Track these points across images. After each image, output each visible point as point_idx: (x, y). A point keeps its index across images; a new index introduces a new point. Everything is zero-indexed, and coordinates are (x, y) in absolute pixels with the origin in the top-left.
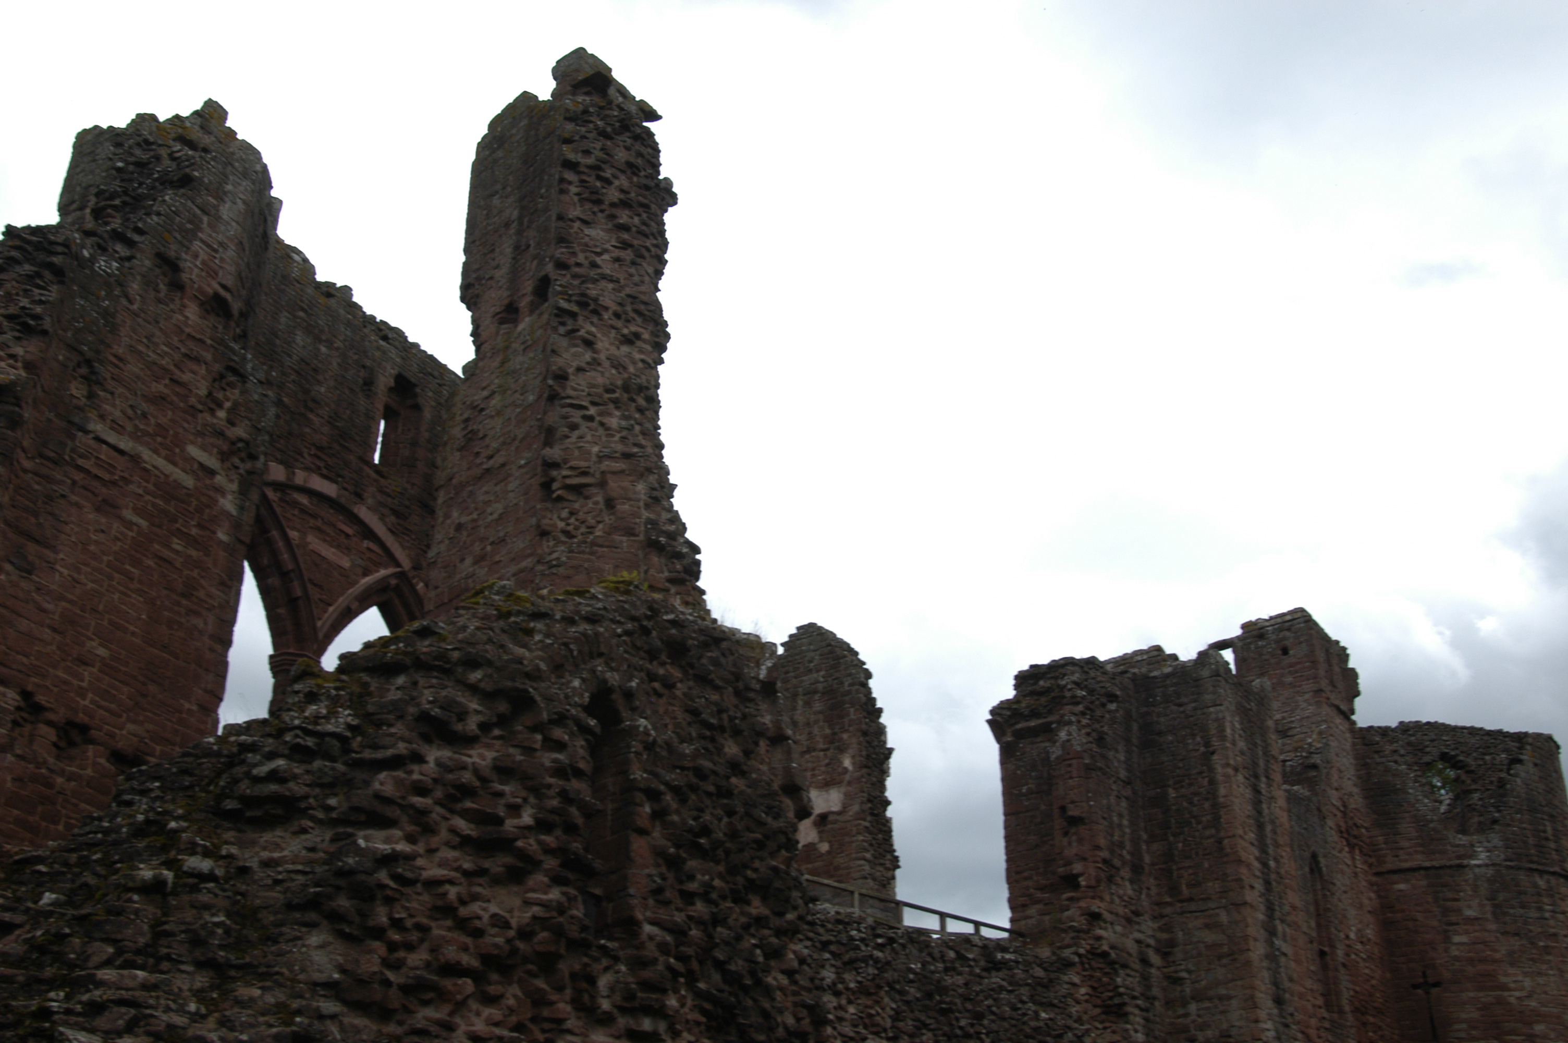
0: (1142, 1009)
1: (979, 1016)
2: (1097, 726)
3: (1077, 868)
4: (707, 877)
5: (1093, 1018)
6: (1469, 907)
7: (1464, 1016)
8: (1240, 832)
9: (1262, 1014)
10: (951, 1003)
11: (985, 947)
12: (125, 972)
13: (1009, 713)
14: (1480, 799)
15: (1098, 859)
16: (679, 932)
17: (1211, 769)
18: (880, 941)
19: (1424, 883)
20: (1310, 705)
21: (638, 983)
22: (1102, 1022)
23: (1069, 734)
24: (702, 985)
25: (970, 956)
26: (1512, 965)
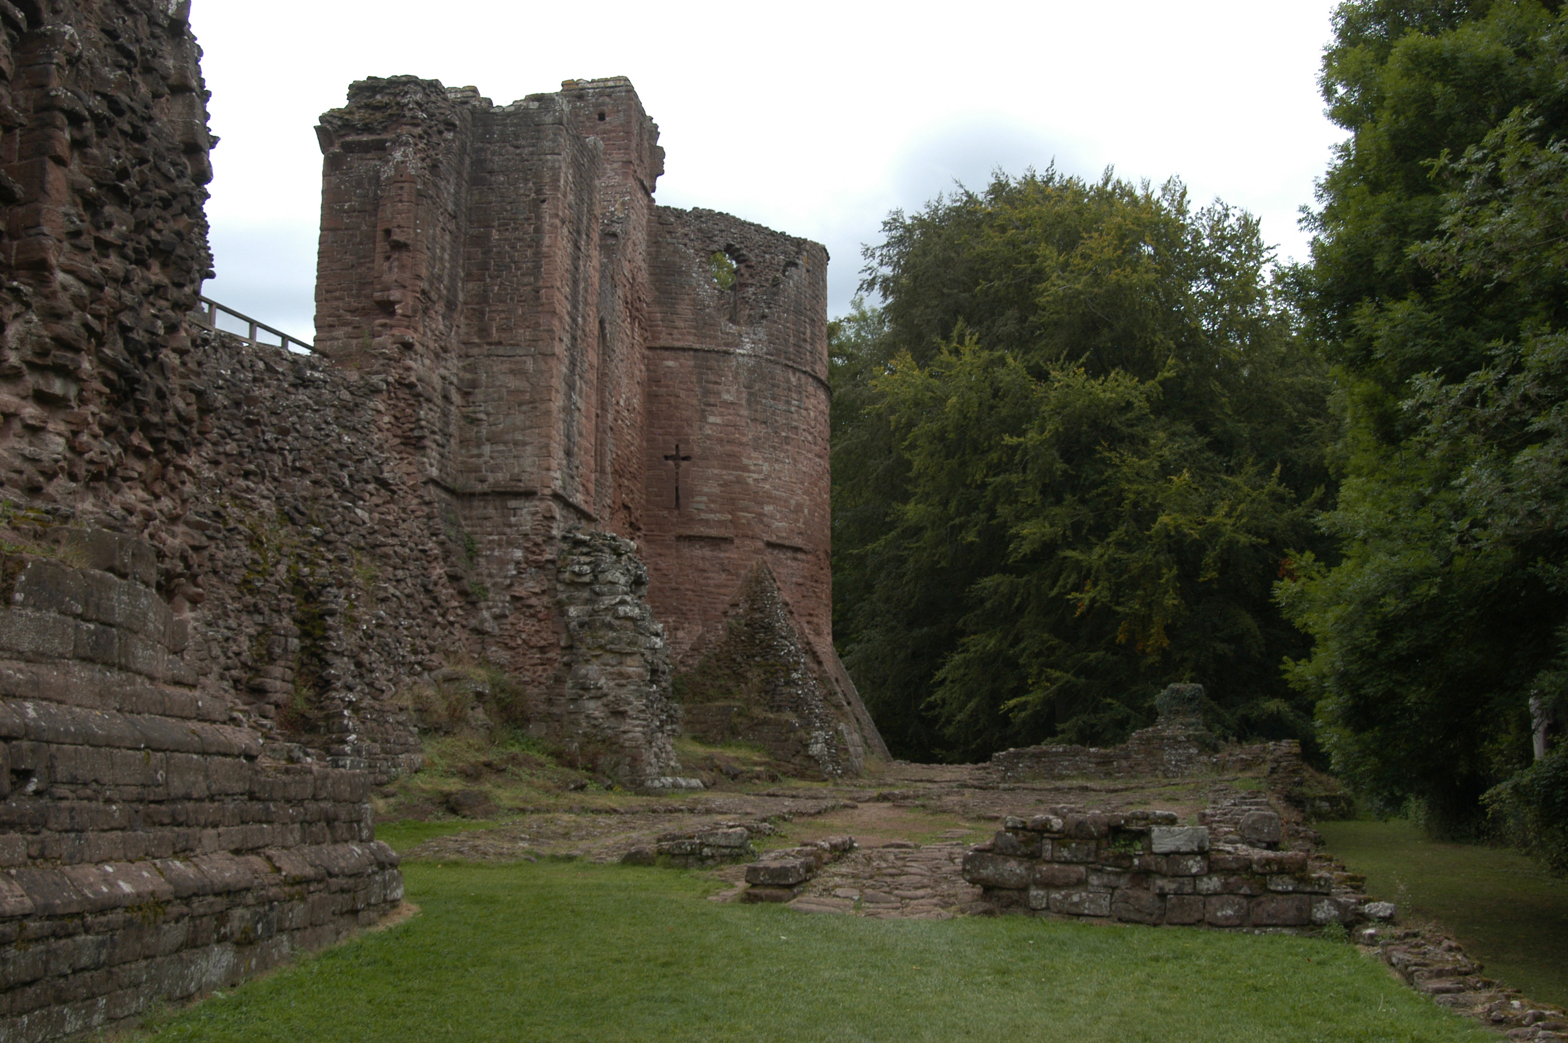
0: (438, 445)
1: (284, 432)
2: (433, 153)
3: (395, 295)
4: (124, 228)
5: (393, 448)
6: (728, 392)
7: (706, 490)
8: (559, 284)
9: (554, 464)
10: (258, 414)
11: (295, 362)
13: (339, 123)
14: (754, 294)
15: (418, 289)
16: (96, 286)
17: (539, 217)
19: (692, 363)
20: (617, 174)
21: (52, 339)
22: (400, 453)
23: (405, 155)
24: (107, 351)
25: (280, 370)
26: (755, 449)
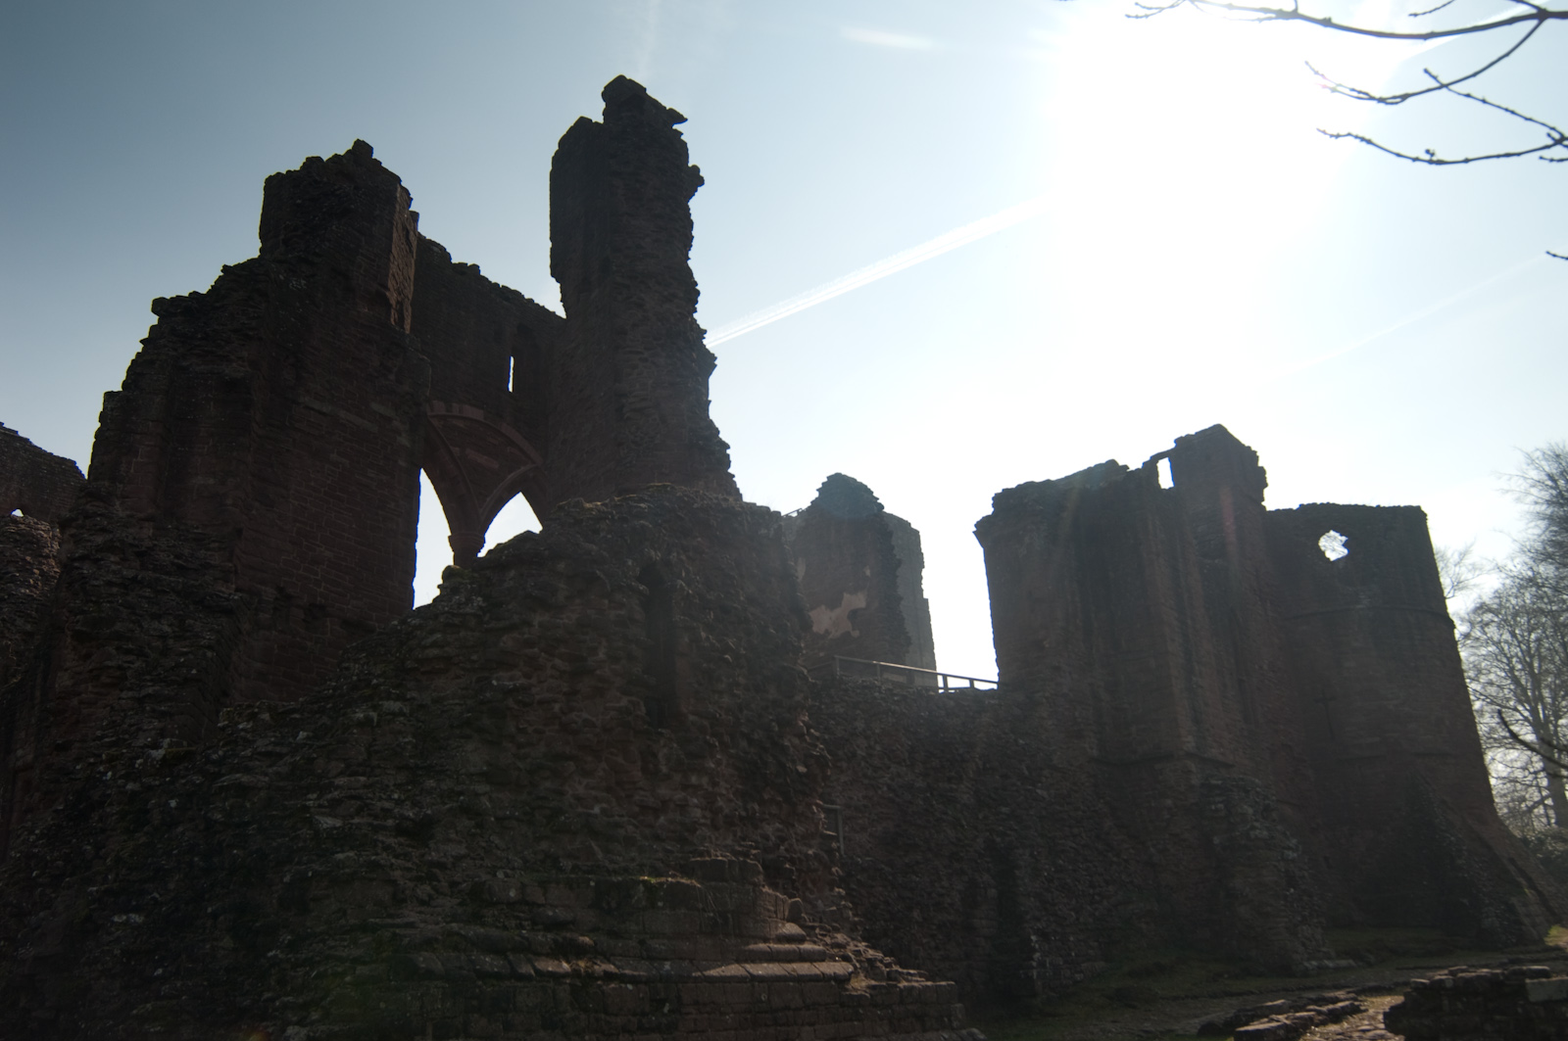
6: (1356, 639)
7: (1354, 720)
8: (1163, 600)
9: (1184, 731)
11: (977, 696)
12: (353, 779)
13: (989, 525)
17: (1139, 556)
18: (896, 698)
19: (1321, 624)
25: (967, 703)
26: (1389, 680)
